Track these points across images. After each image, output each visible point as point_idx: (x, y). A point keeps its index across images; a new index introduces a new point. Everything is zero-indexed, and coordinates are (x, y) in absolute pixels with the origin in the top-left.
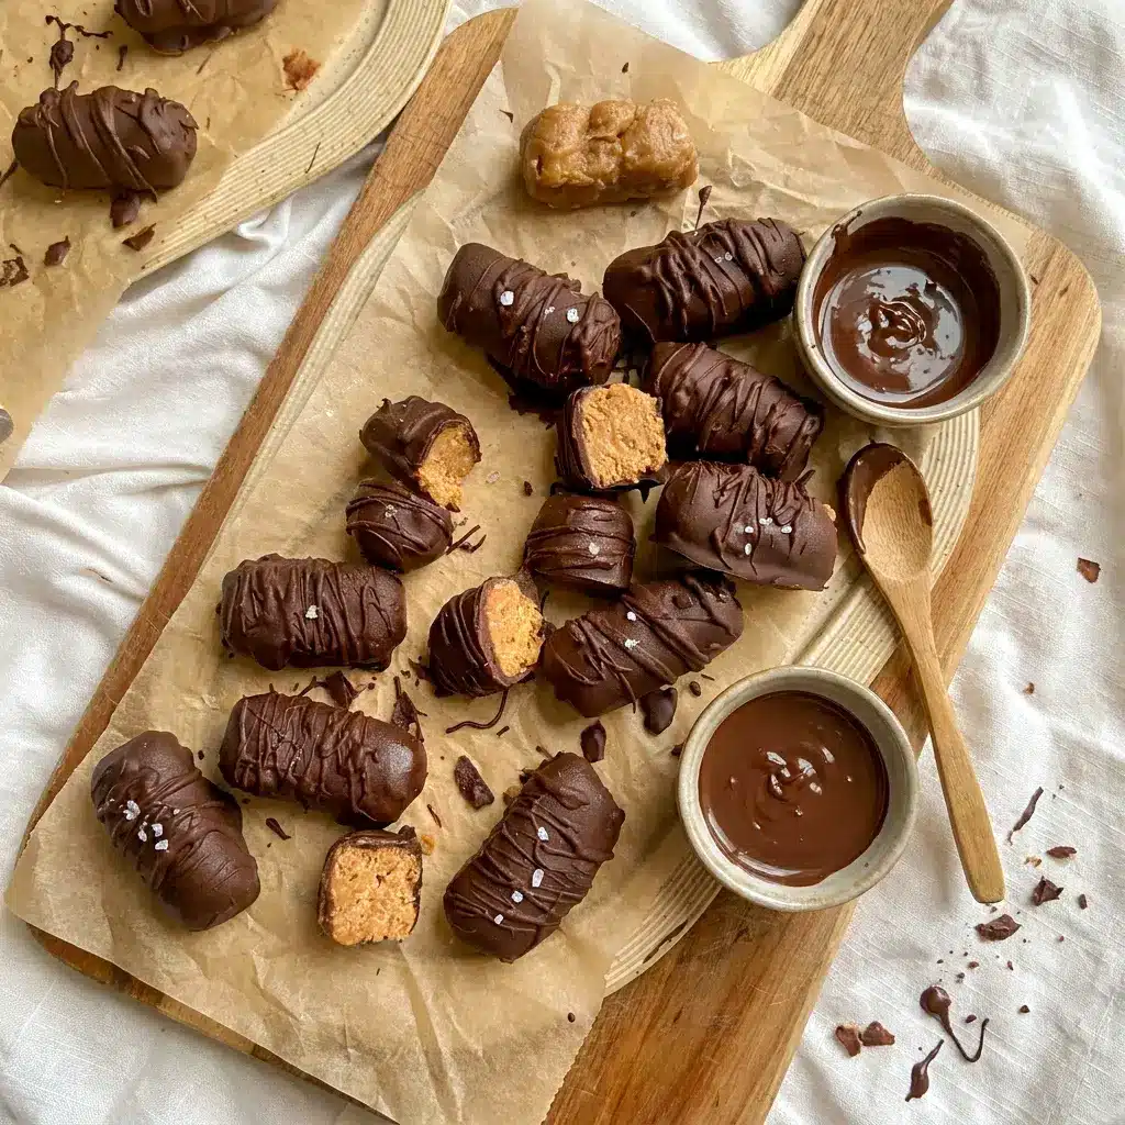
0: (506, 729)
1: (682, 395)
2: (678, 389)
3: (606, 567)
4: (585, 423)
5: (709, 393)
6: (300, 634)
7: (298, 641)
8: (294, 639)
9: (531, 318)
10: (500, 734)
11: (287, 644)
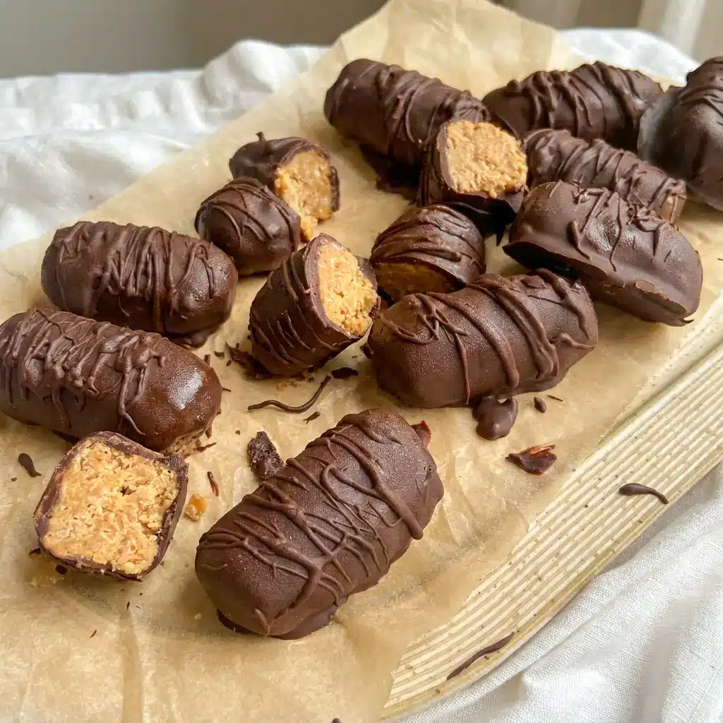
0: (316, 415)
1: (545, 151)
2: (542, 146)
3: (454, 258)
4: (449, 141)
5: (571, 154)
6: (115, 269)
7: (112, 276)
8: (108, 274)
9: (409, 91)
10: (308, 420)
11: (100, 278)
